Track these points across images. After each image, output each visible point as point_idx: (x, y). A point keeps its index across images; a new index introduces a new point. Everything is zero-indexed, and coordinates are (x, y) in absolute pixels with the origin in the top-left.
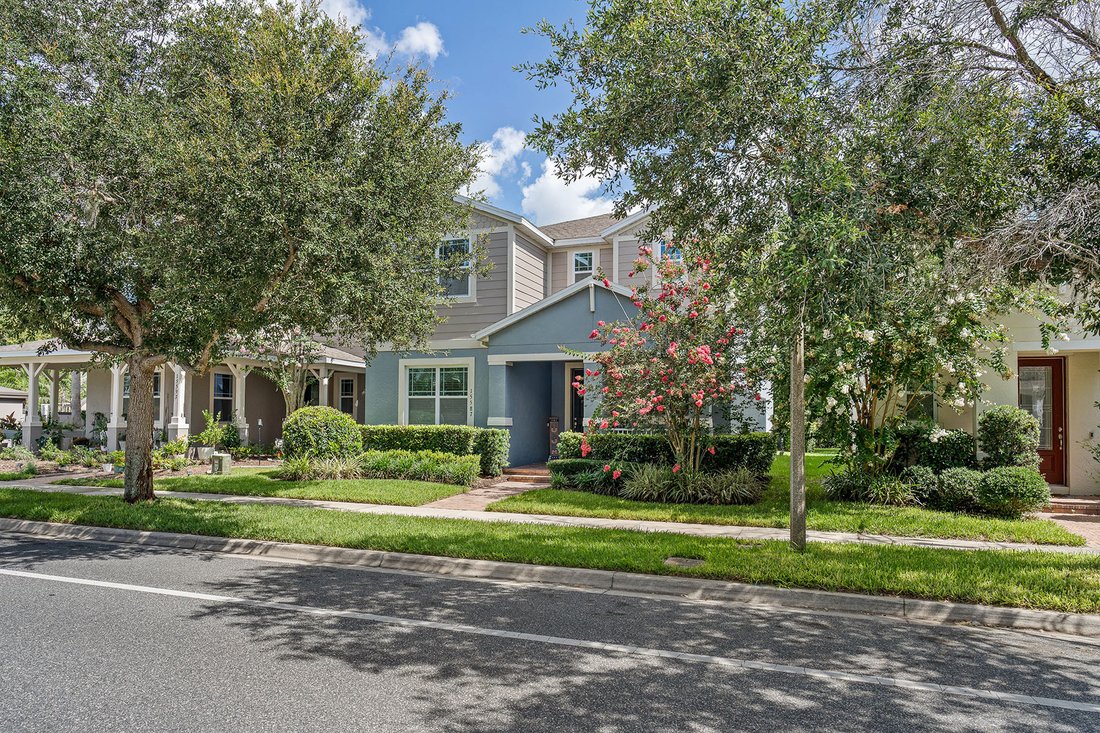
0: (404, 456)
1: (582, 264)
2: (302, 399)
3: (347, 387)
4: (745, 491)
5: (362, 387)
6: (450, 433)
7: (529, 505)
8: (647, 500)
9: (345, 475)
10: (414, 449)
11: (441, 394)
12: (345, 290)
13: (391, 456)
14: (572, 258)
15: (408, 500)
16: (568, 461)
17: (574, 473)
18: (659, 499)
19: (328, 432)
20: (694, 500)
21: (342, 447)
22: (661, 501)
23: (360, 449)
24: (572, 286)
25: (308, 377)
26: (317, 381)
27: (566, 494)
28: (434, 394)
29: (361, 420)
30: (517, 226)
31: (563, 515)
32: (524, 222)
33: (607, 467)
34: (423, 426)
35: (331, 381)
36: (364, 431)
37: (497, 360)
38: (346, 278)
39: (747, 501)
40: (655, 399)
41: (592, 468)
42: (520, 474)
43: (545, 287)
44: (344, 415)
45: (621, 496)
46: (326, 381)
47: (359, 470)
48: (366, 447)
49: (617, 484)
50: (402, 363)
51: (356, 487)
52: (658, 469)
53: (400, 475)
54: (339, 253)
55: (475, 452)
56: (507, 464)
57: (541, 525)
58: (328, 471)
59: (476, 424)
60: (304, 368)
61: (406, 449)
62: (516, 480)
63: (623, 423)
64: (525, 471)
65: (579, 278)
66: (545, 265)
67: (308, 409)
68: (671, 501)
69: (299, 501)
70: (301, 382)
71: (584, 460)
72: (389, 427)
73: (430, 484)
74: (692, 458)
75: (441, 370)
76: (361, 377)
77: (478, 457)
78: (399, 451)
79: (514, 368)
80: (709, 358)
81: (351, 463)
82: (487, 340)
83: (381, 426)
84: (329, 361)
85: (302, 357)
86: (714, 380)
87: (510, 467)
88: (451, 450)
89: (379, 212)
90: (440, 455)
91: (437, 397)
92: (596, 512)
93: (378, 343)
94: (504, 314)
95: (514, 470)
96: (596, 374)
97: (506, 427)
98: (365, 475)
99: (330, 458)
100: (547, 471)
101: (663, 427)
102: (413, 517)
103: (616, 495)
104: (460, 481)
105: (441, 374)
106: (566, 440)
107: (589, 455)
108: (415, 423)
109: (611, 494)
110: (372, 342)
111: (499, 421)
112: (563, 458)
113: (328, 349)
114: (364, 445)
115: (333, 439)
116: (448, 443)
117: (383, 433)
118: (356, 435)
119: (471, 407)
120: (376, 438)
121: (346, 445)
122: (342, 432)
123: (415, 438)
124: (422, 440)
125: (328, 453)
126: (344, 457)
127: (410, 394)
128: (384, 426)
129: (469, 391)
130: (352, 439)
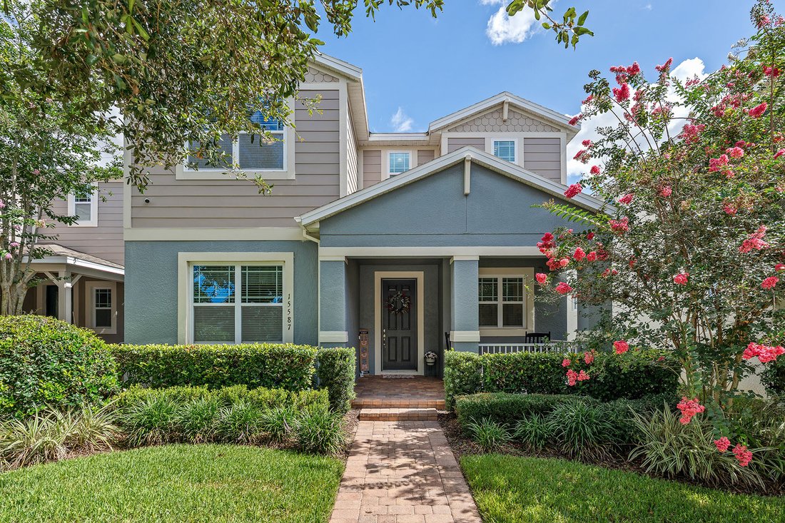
0: (200, 398)
3: (103, 297)
5: (121, 297)
10: (215, 384)
11: (243, 301)
13: (174, 398)
14: (386, 157)
19: (39, 363)
21: (71, 390)
23: (113, 387)
26: (56, 287)
34: (222, 346)
36: (120, 356)
37: (332, 254)
50: (183, 257)
53: (194, 435)
55: (319, 385)
61: (198, 382)
62: (372, 418)
72: (166, 347)
75: (243, 268)
76: (120, 285)
78: (188, 389)
82: (317, 226)
83: (153, 347)
84: (70, 261)
88: (278, 383)
91: (238, 305)
94: (335, 196)
99: (44, 414)
105: (243, 275)
106: (457, 363)
111: (336, 336)
114: (120, 378)
115: (52, 375)
116: (273, 373)
117: (156, 357)
118: (105, 365)
119: (289, 318)
120: (144, 365)
121: (82, 386)
122: (73, 362)
123: (214, 366)
124: (227, 367)
125: (37, 404)
126: (77, 408)
127: (196, 301)
128: (158, 347)
129: (284, 297)
130: (95, 372)
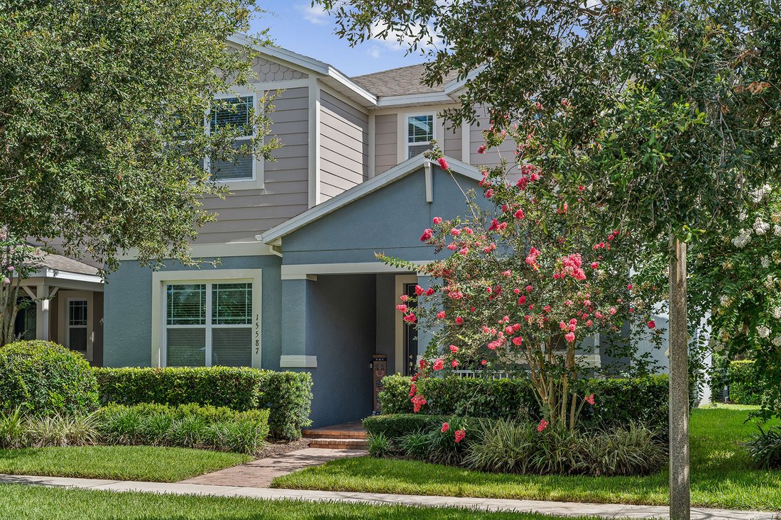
0: (161, 411)
1: (420, 131)
2: (12, 330)
3: (78, 311)
4: (636, 457)
5: (99, 313)
6: (225, 377)
7: (332, 479)
8: (501, 470)
9: (73, 441)
10: (174, 402)
11: (214, 322)
12: (69, 183)
13: (140, 412)
14: (404, 121)
15: (161, 474)
16: (393, 417)
17: (400, 434)
18: (517, 468)
19: (48, 378)
20: (565, 469)
21: (68, 400)
22: (520, 472)
23: (96, 402)
24: (404, 162)
25: (20, 298)
26: (34, 304)
27: (388, 463)
28: (203, 322)
29: (97, 361)
30: (323, 79)
31: (379, 491)
32: (332, 73)
33: (446, 425)
34: (187, 369)
35: (54, 304)
36: (101, 377)
37: (293, 272)
38: (70, 167)
39: (640, 471)
40: (510, 328)
41: (425, 427)
42: (327, 436)
43: (365, 166)
44: (71, 354)
45: (465, 466)
46: (46, 304)
47: (94, 433)
48: (104, 399)
49: (460, 450)
50: (157, 277)
51: (87, 456)
52: (515, 426)
53: (152, 439)
54: (61, 132)
55: (262, 406)
56: (309, 423)
57: (344, 504)
58: (49, 435)
59: (265, 366)
60: (15, 284)
62: (322, 446)
63: (466, 362)
64: (334, 433)
65: (414, 152)
66: (366, 134)
67: (19, 346)
68: (533, 470)
69: (7, 477)
70: (10, 306)
71: (415, 416)
72: (138, 370)
73: (197, 452)
74: (564, 411)
75: (214, 286)
76: (98, 296)
77: (266, 413)
78: (152, 405)
79: (318, 284)
80: (580, 271)
81: (83, 423)
82: (279, 243)
83: (126, 369)
84: (50, 274)
85: (11, 268)
86: (588, 302)
87: (313, 427)
88: (227, 402)
89: (115, 76)
90: (212, 410)
91: (209, 327)
92: (425, 487)
93: (119, 249)
94: (304, 206)
95: (320, 432)
96: (430, 293)
97: (307, 369)
98: (102, 441)
99: (52, 416)
100: (363, 433)
101: (523, 367)
102: (165, 495)
103: (458, 464)
104: (239, 447)
105: (214, 293)
106: (392, 388)
107: (425, 408)
108: (177, 365)
109: (452, 463)
110: (111, 249)
111: (298, 361)
112: (388, 413)
113: (51, 257)
114: (101, 398)
115: (56, 388)
116: (223, 394)
117: (129, 379)
118: (90, 383)
119: (257, 341)
120: (119, 387)
121: (75, 397)
122: (69, 379)
123: (175, 386)
124: (185, 388)
125: (48, 408)
126: (72, 414)
127: (169, 323)
128: (131, 369)
129: (254, 318)
130: (83, 388)
